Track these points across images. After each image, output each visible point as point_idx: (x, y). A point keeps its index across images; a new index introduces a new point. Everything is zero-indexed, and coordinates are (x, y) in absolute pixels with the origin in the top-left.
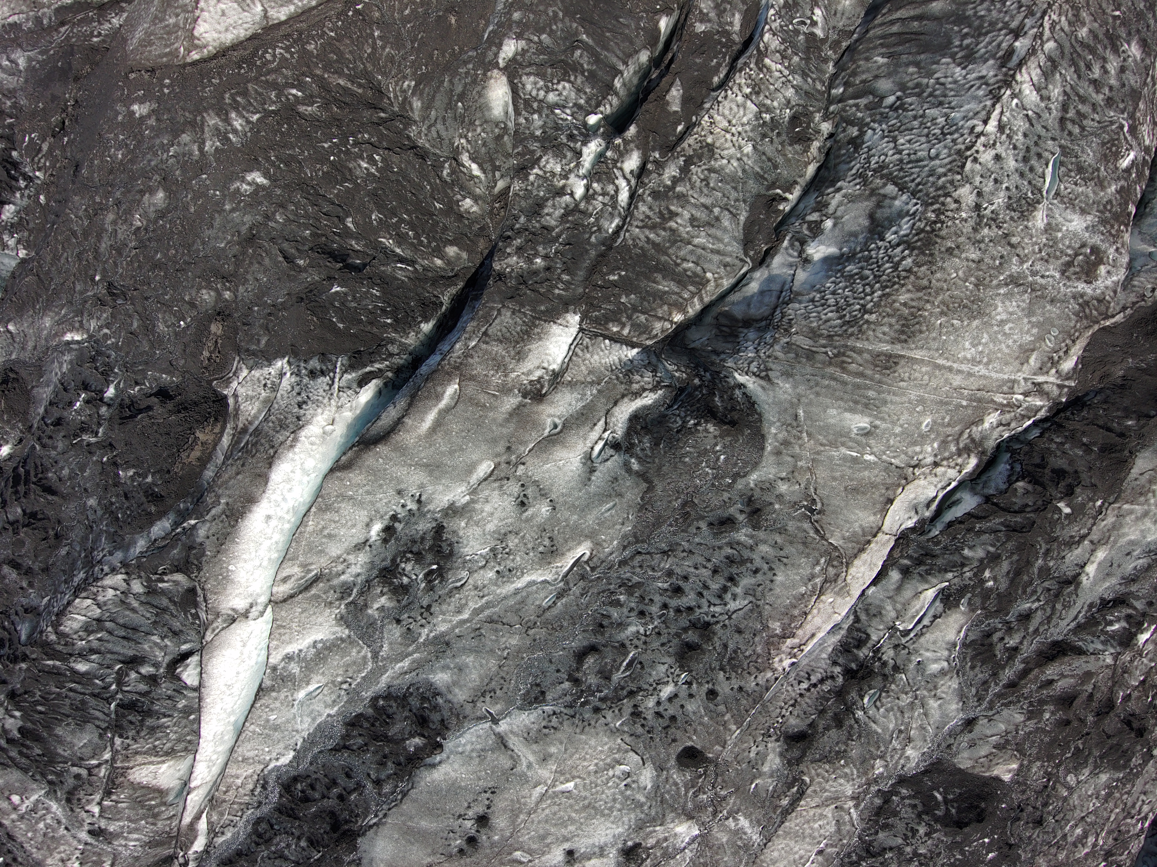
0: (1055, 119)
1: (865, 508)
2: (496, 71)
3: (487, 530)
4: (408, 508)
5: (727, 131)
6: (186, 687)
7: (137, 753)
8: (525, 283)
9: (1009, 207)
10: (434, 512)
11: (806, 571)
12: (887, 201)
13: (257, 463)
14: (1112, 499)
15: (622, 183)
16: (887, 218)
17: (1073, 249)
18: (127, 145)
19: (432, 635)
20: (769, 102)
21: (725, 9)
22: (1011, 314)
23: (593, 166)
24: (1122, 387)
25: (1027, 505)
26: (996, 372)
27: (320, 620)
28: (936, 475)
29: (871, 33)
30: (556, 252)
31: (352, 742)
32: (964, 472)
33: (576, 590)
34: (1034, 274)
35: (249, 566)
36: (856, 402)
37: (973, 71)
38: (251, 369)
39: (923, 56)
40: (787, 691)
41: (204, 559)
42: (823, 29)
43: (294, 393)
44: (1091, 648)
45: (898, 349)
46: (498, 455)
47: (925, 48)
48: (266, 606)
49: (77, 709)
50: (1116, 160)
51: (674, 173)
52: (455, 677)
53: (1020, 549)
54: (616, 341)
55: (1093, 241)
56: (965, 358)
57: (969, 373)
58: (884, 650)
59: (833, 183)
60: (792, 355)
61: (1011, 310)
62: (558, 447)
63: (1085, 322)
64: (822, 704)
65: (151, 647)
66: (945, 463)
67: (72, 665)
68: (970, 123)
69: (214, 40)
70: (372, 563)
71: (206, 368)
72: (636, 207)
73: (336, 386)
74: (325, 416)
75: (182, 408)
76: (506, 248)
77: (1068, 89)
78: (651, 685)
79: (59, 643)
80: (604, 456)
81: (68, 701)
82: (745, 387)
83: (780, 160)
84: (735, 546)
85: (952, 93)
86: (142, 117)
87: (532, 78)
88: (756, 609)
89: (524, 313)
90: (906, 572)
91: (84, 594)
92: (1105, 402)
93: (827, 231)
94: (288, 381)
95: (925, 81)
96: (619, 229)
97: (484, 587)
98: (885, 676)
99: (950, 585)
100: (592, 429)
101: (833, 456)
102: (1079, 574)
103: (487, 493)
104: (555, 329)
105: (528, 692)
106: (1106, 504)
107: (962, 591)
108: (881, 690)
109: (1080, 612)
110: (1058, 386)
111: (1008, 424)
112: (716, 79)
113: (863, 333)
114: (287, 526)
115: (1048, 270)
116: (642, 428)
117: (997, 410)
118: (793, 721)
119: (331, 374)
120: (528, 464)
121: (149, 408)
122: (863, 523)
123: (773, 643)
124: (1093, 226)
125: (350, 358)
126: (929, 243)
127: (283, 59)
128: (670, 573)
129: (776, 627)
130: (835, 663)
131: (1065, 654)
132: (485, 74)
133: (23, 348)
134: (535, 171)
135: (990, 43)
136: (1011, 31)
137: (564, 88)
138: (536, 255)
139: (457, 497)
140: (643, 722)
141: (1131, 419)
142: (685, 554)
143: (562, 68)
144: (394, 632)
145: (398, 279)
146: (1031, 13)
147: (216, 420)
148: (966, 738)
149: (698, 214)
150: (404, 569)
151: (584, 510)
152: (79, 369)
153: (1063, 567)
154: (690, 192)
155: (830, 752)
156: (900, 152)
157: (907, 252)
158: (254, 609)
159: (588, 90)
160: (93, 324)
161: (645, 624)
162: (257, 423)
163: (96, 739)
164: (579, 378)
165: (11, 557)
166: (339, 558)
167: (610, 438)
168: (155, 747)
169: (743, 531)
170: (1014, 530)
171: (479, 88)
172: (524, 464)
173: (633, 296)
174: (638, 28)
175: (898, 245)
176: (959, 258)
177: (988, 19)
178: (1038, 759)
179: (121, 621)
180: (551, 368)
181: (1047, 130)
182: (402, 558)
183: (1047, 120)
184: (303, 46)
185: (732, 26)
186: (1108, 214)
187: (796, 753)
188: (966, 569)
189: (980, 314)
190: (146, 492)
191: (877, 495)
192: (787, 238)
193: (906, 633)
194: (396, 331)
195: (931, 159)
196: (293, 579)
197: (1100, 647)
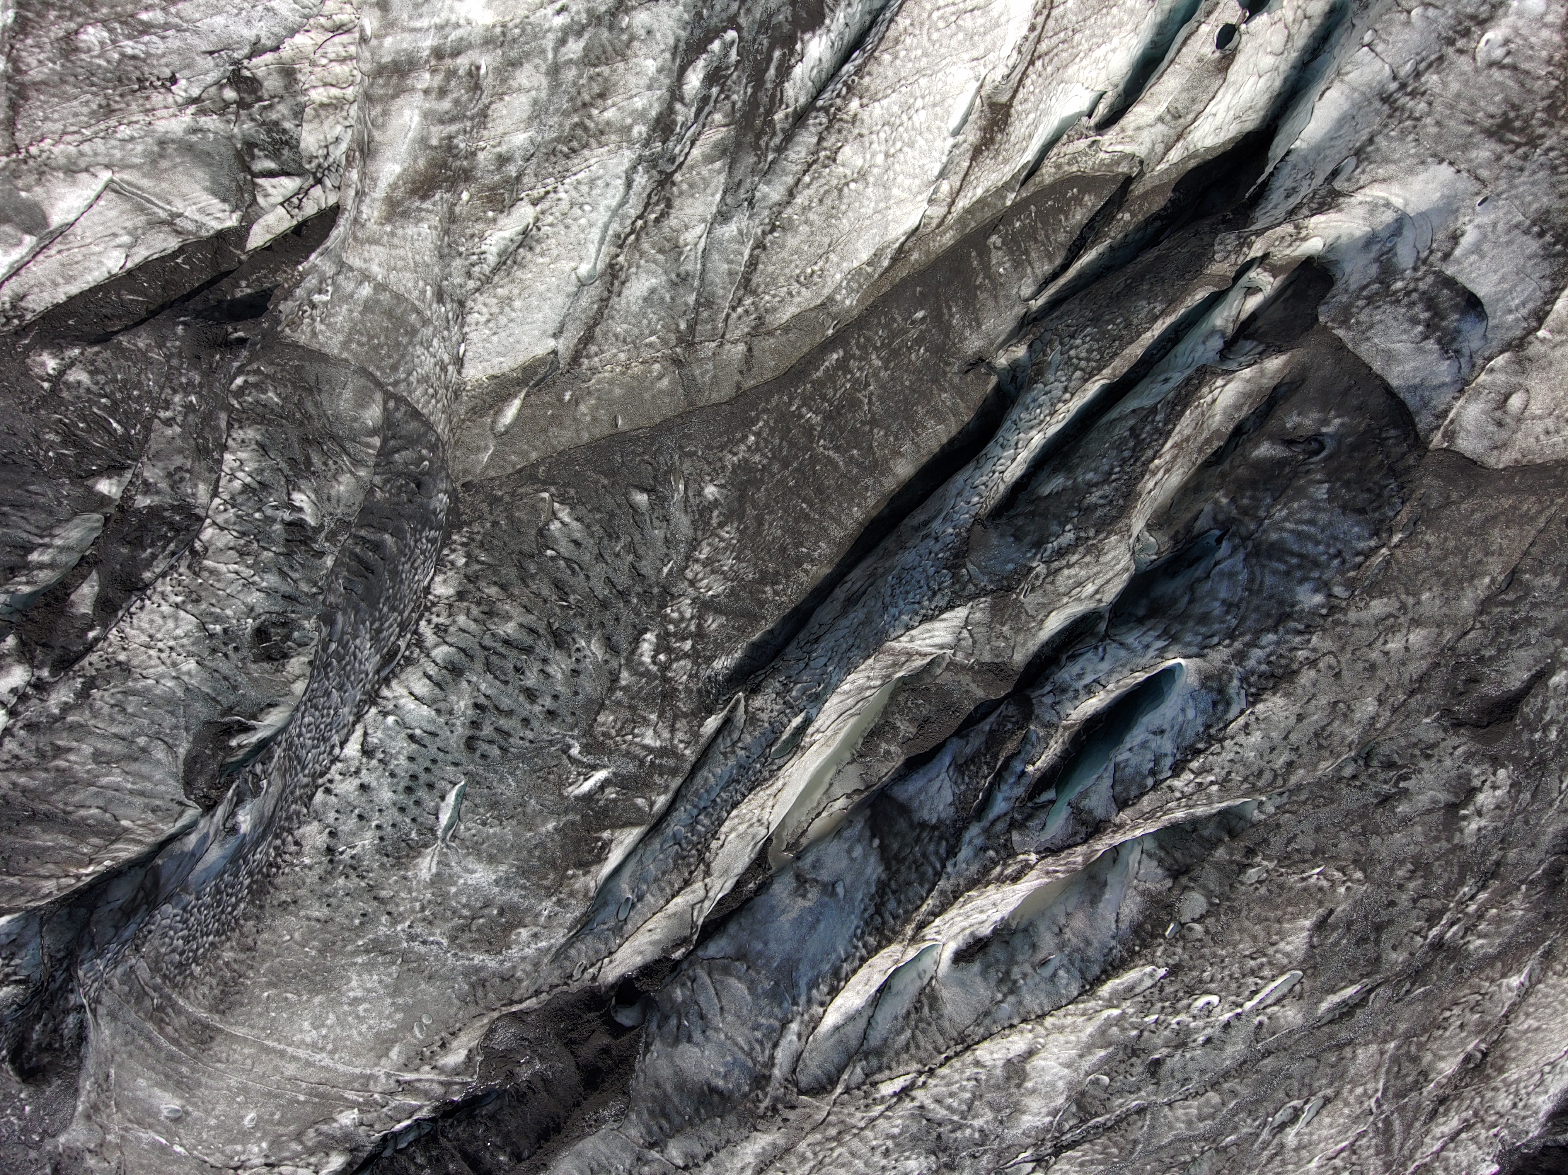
0: (459, 737)
5: (148, 647)
9: (382, 851)
17: (471, 908)
20: (217, 610)
21: (182, 479)
22: (369, 991)
26: (344, 1063)
34: (412, 938)
36: (167, 1076)
39: (362, 604)
42: (314, 515)
45: (215, 1020)
47: (367, 594)
50: (560, 789)
51: (65, 699)
55: (506, 897)
56: (303, 1042)
57: (307, 1061)
60: (126, 989)
61: (369, 985)
63: (472, 1009)
66: (288, 1162)
83: (242, 679)
85: (351, 678)
93: (262, 795)
95: (351, 642)
101: (141, 1137)
110: (444, 1083)
111: (371, 1126)
112: (147, 575)
113: (186, 988)
115: (433, 934)
117: (353, 1107)
124: (506, 879)
126: (261, 891)
141: (505, 1152)
149: (106, 746)
154: (92, 722)
174: (58, 496)
176: (296, 915)
181: (446, 753)
183: (448, 739)
189: (326, 987)
192: (233, 787)
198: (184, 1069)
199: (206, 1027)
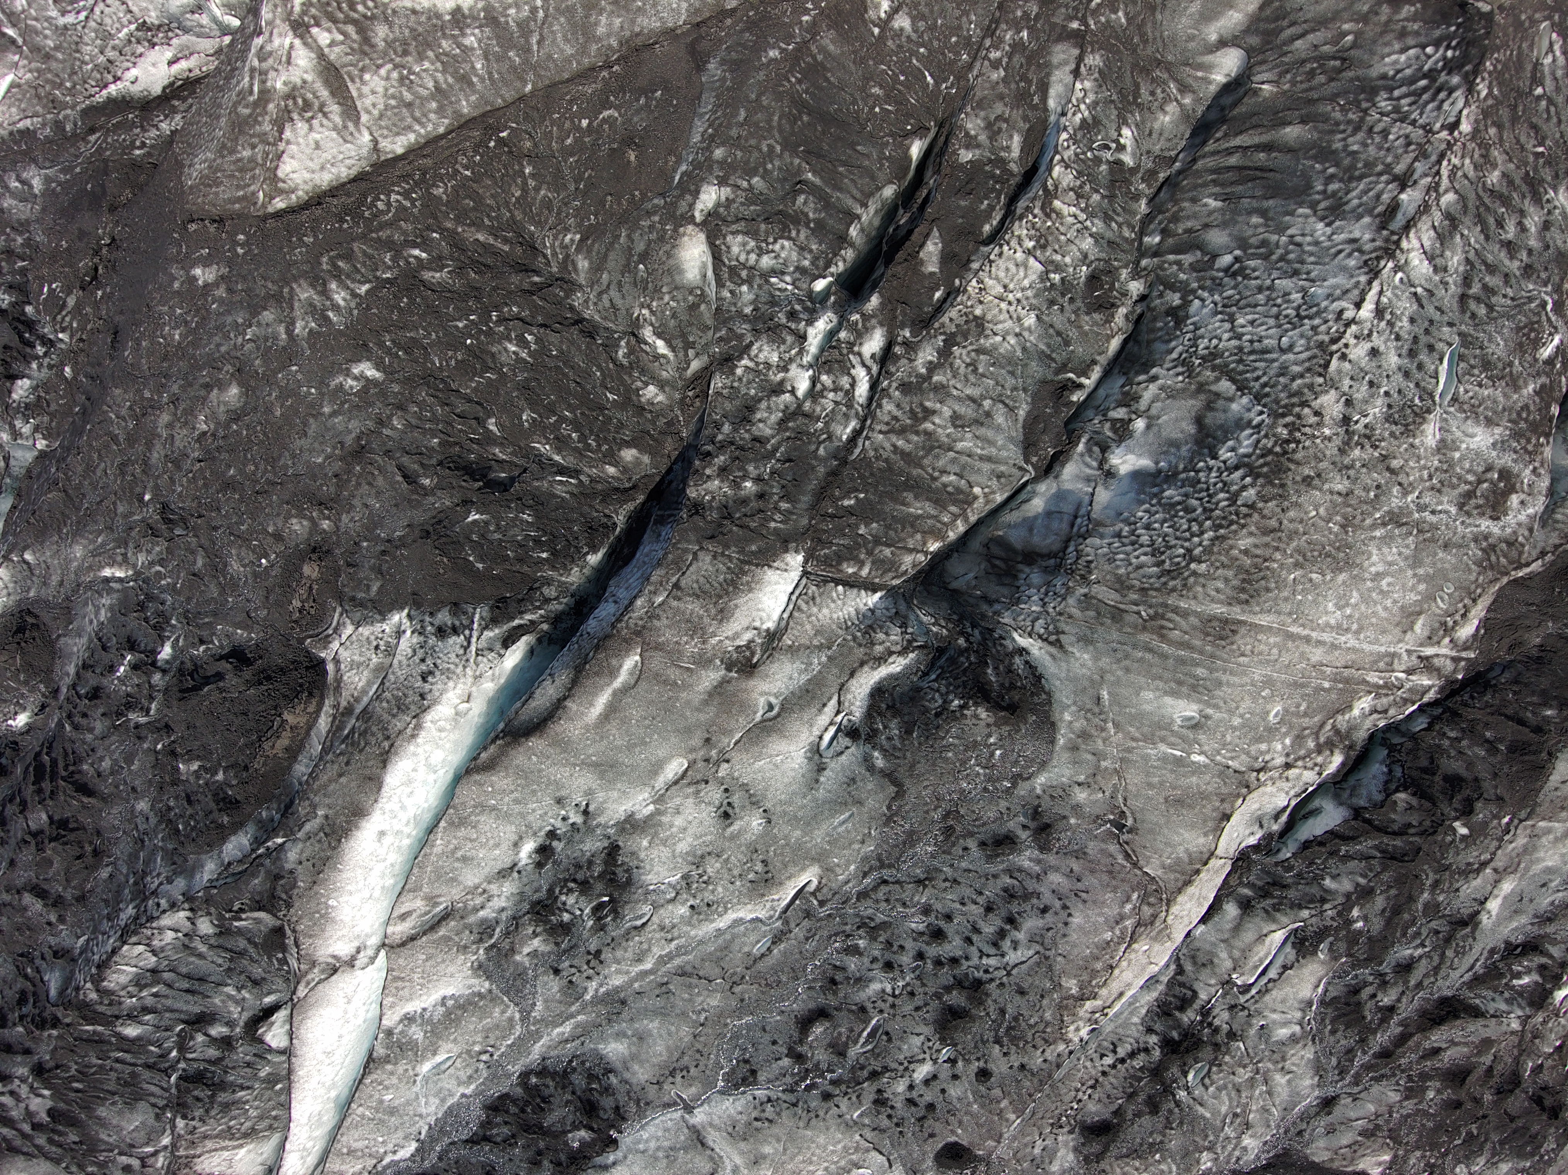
0: (1453, 296)
1: (1193, 826)
2: (690, 227)
3: (678, 850)
4: (571, 821)
5: (1001, 299)
6: (270, 1050)
7: (206, 1137)
8: (730, 516)
9: (1389, 419)
10: (606, 826)
11: (1112, 911)
12: (1221, 403)
13: (367, 760)
14: (1523, 814)
15: (860, 373)
16: (1221, 427)
17: (1475, 473)
18: (186, 322)
19: (602, 990)
20: (1058, 257)
21: (1000, 130)
22: (1390, 564)
23: (822, 350)
24: (1539, 660)
25: (1410, 825)
26: (1370, 643)
27: (451, 969)
28: (1287, 779)
29: (1200, 164)
30: (772, 473)
31: (495, 1131)
32: (1325, 774)
33: (798, 932)
34: (1421, 508)
35: (355, 900)
36: (1180, 683)
37: (1341, 230)
38: (358, 625)
39: (1271, 202)
40: (1085, 1067)
41: (295, 891)
42: (1134, 154)
43: (416, 659)
44: (1492, 1007)
45: (1237, 613)
46: (693, 750)
47: (1274, 191)
48: (378, 951)
49: (126, 1084)
50: (1536, 349)
51: (930, 358)
52: (633, 1049)
53: (1400, 881)
54: (852, 586)
55: (1502, 461)
56: (1328, 625)
57: (1333, 644)
58: (1215, 1012)
59: (1146, 367)
60: (1092, 613)
61: (1390, 558)
62: (774, 737)
63: (1490, 573)
64: (1131, 1085)
65: (223, 1001)
66: (1300, 763)
67: (119, 1029)
68: (1337, 305)
69: (305, 182)
70: (521, 893)
71: (295, 622)
72: (880, 406)
73: (473, 648)
74: (458, 691)
75: (265, 677)
76: (704, 468)
77: (1472, 255)
78: (901, 1064)
79: (101, 1003)
80: (837, 747)
81: (113, 1075)
82: (1028, 653)
83: (1073, 333)
84: (1018, 874)
85: (1312, 259)
86: (206, 285)
87: (740, 238)
88: (1044, 962)
89: (729, 557)
90: (1246, 906)
91: (134, 939)
92: (1516, 682)
93: (1137, 435)
94: (408, 641)
95: (1275, 238)
96: (857, 433)
97: (674, 927)
98: (1217, 1046)
99: (1306, 926)
100: (820, 711)
101: (1148, 755)
102: (1478, 913)
103: (678, 801)
104: (770, 575)
105: (733, 1070)
106: (1516, 821)
107: (1322, 934)
108: (1212, 1064)
109: (1477, 960)
110: (1454, 659)
111: (1386, 711)
112: (987, 228)
113: (1189, 589)
114: (406, 842)
115: (1441, 503)
116: (888, 707)
117: (1370, 693)
118: (1092, 1107)
119: (467, 632)
120: (733, 761)
121: (219, 676)
122: (1190, 847)
123: (1066, 1007)
124: (1503, 442)
125: (491, 608)
126: (1279, 470)
127: (401, 208)
128: (926, 911)
129: (1072, 985)
130: (1150, 1031)
131: (1457, 1017)
132: (675, 230)
133: (45, 584)
134: (743, 362)
135: (1365, 192)
136: (1395, 178)
137: (783, 247)
138: (745, 477)
139: (637, 807)
140: (890, 1111)
141: (1551, 707)
142: (948, 884)
143: (780, 222)
144: (553, 986)
145: (555, 496)
146: (1423, 154)
147: (311, 694)
148: (1323, 1122)
149: (961, 409)
150: (564, 904)
151: (810, 822)
152: (123, 618)
153: (1456, 904)
154: (951, 383)
155: (1141, 1145)
156: (1239, 337)
157: (1248, 480)
158: (362, 954)
159: (814, 247)
160: (141, 559)
161: (894, 979)
162: (366, 700)
163: (151, 1121)
164: (803, 641)
165: (35, 881)
166: (476, 887)
167: (845, 722)
168: (230, 1128)
169: (1027, 853)
170: (1393, 858)
171: (667, 247)
172: (728, 761)
173: (874, 525)
174: (882, 158)
175: (1237, 468)
176: (1321, 490)
177: (1363, 156)
178: (1418, 1148)
179: (184, 970)
180: (765, 627)
181: (1442, 312)
182: (562, 888)
183: (1442, 298)
184: (427, 190)
185: (1009, 152)
186: (1523, 425)
187: (1095, 1148)
188: (1327, 906)
189: (1349, 564)
190: (215, 795)
191: (1210, 809)
192: (1083, 440)
193: (1246, 988)
194: (553, 568)
195: (1283, 351)
196: (414, 915)
197: (1503, 1007)
198: (1200, 671)
199: (1226, 621)
